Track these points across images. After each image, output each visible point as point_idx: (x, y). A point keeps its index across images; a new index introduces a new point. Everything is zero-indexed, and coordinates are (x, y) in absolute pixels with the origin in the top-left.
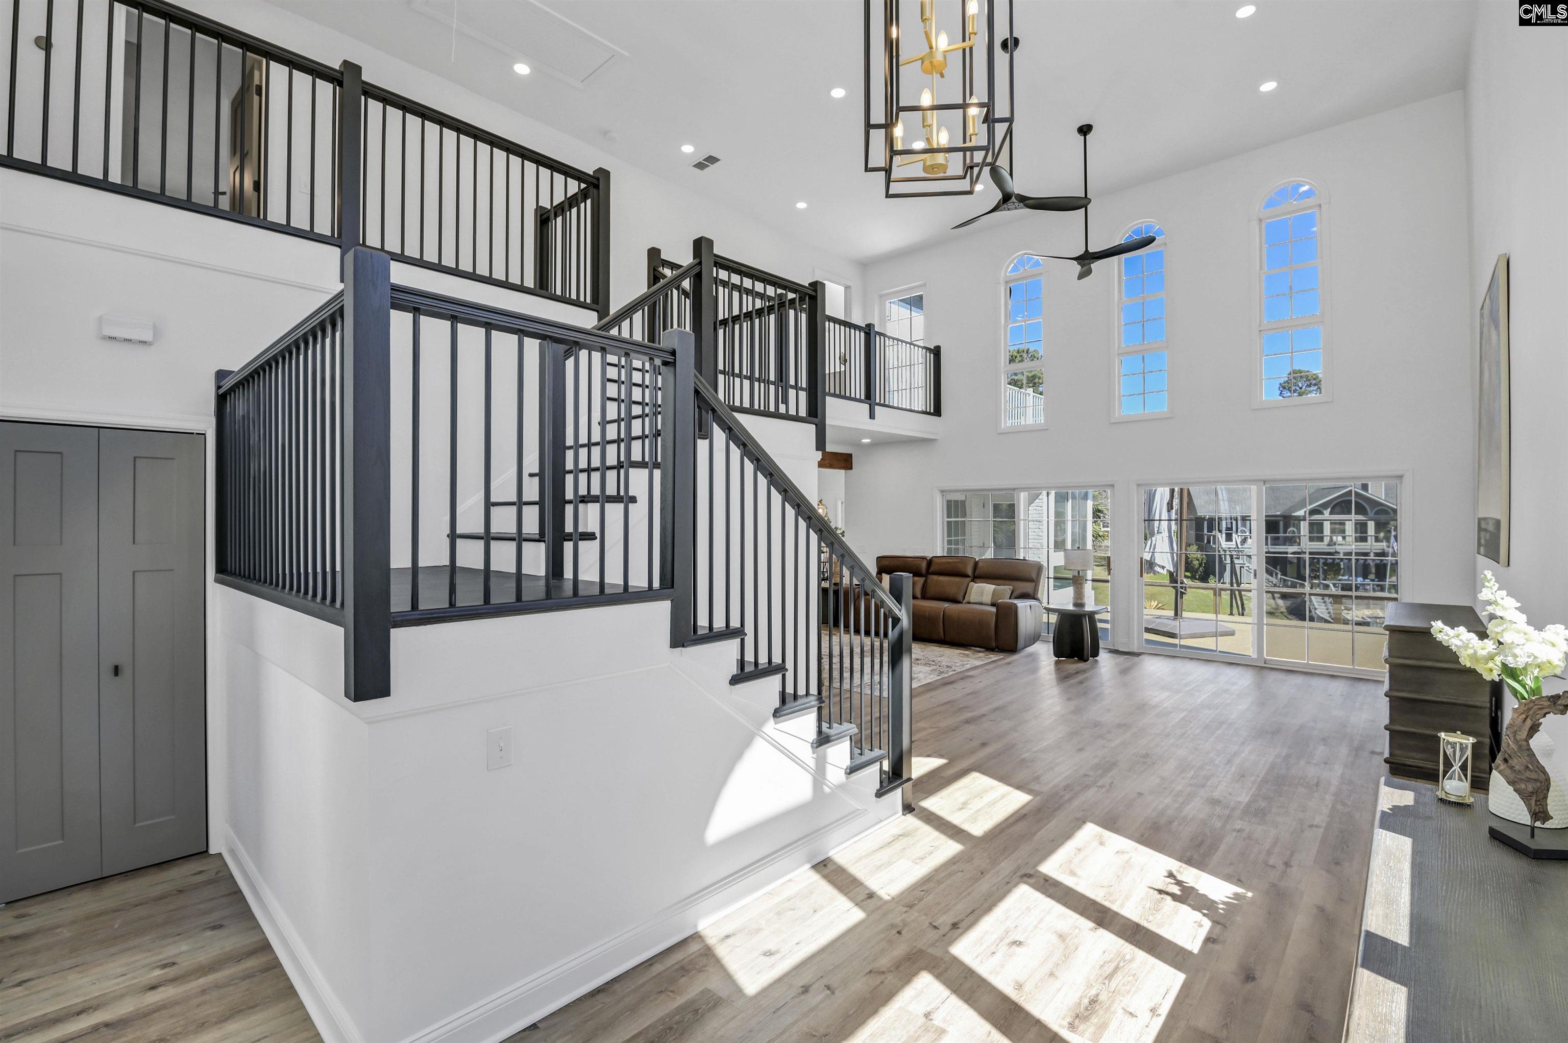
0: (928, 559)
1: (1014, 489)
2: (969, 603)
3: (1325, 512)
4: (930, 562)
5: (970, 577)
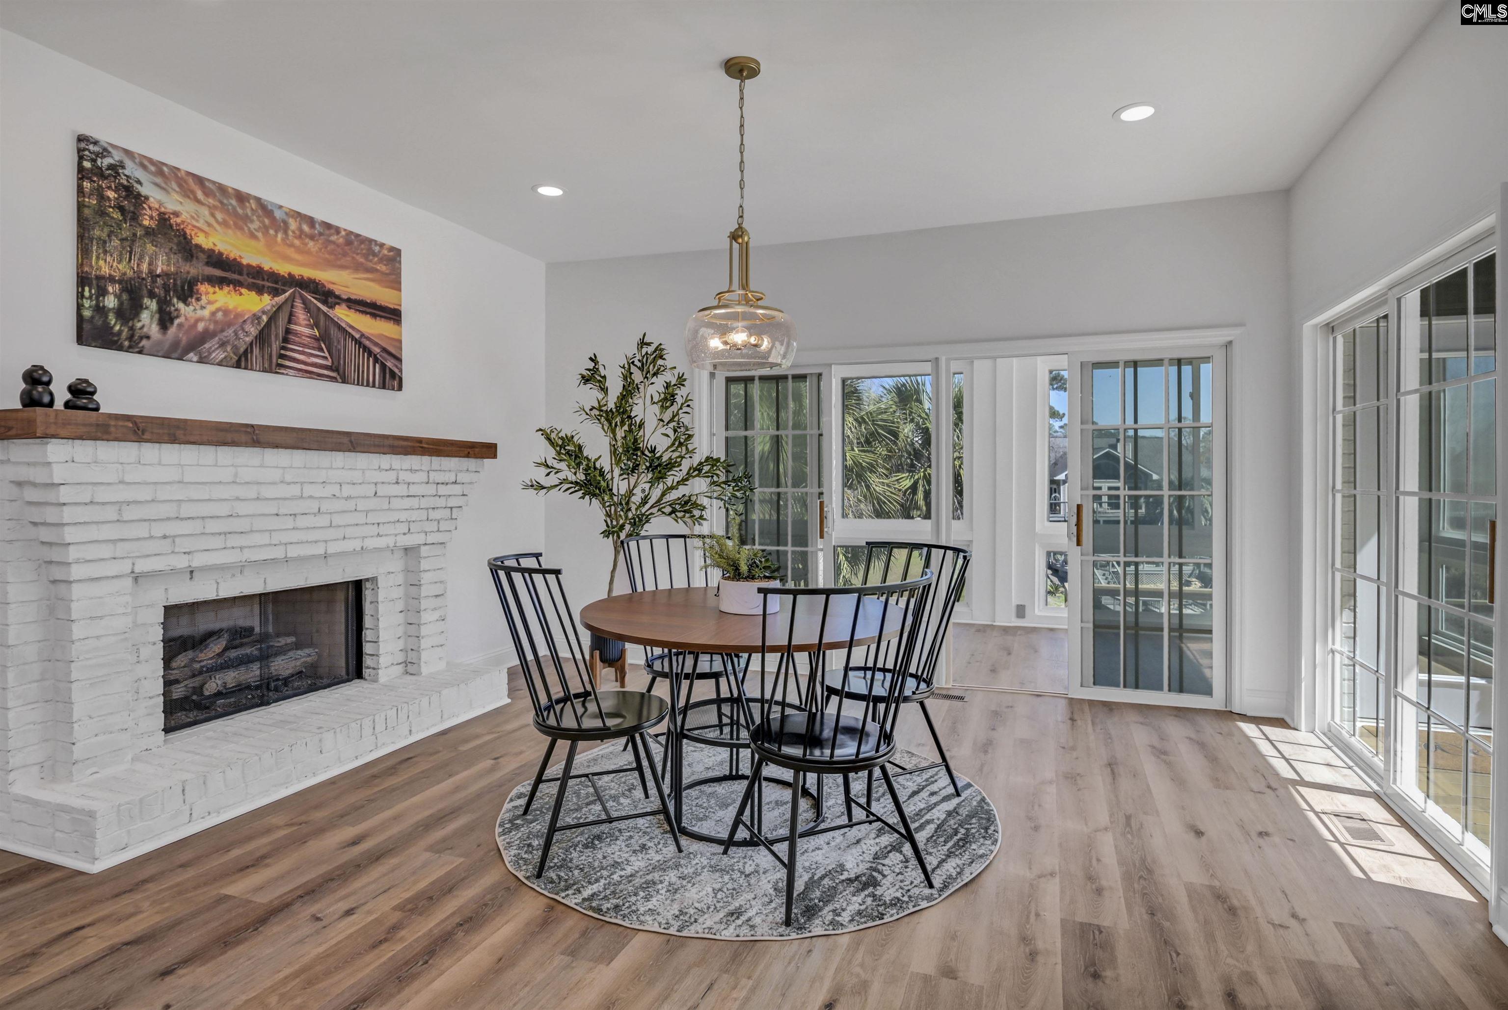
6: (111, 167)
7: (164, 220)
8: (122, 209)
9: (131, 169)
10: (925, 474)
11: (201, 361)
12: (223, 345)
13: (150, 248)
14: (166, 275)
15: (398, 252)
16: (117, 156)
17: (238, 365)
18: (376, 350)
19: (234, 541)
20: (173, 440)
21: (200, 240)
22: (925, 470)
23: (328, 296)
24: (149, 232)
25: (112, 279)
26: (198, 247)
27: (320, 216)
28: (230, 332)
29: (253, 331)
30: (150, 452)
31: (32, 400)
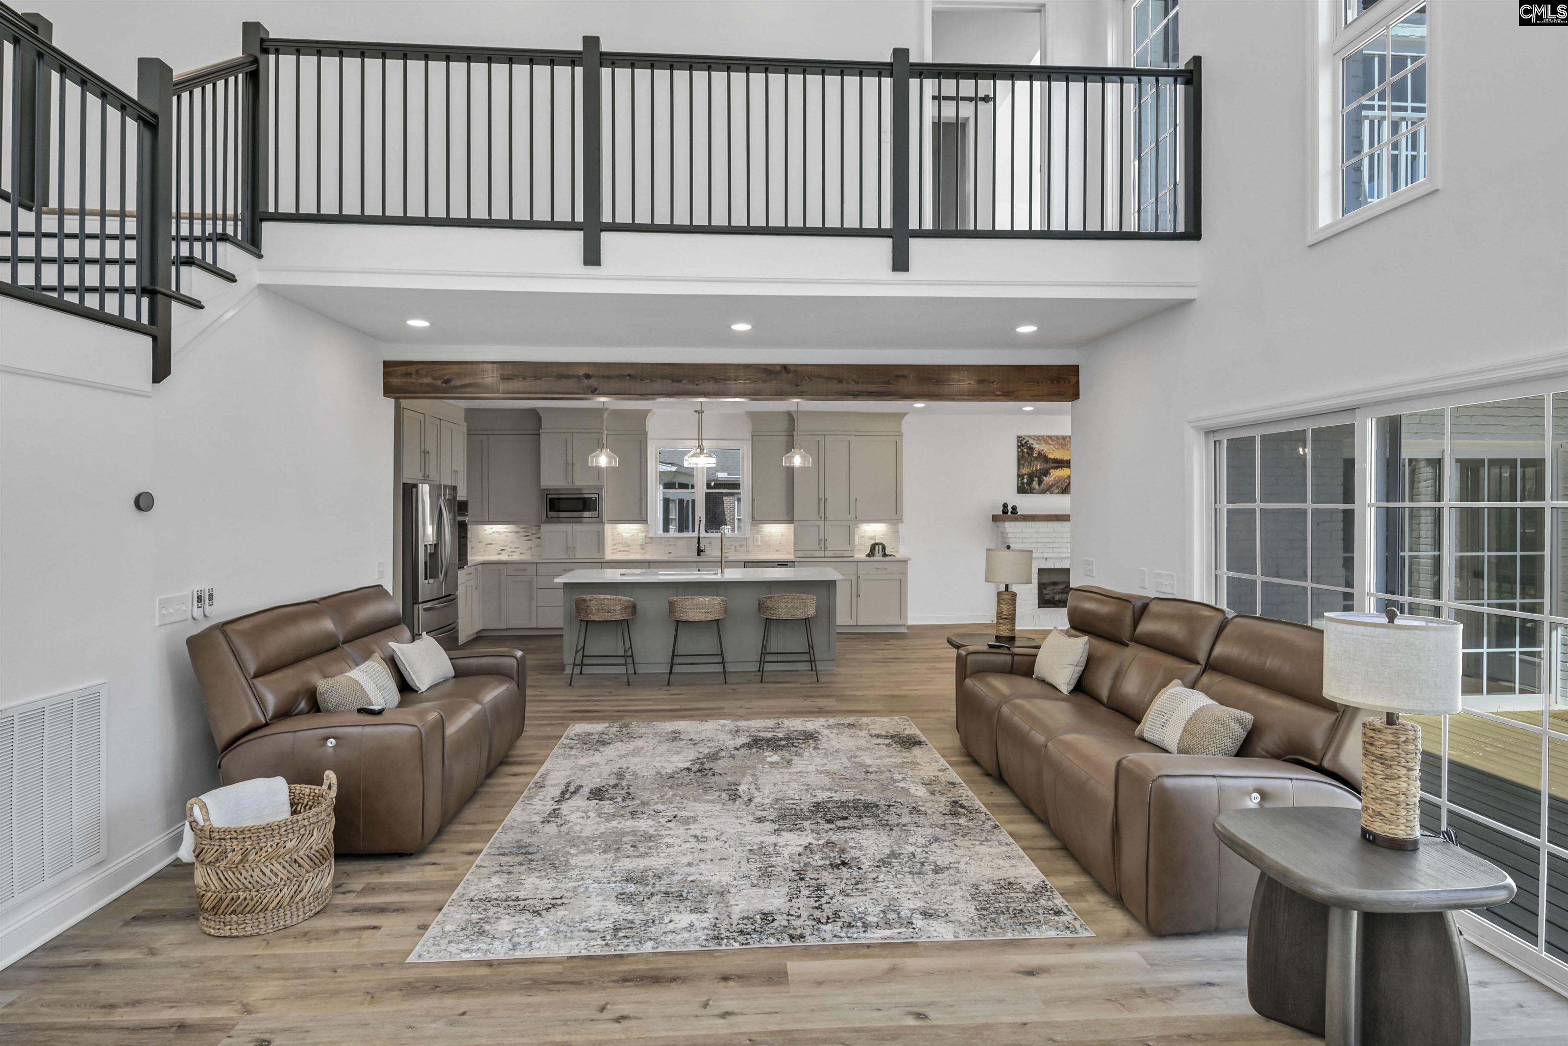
0: (1138, 604)
1: (1352, 409)
2: (1143, 740)
4: (1142, 609)
5: (1197, 663)
6: (1026, 443)
7: (1040, 453)
8: (1028, 454)
9: (1031, 441)
11: (1051, 494)
12: (1057, 488)
13: (1036, 462)
14: (1040, 469)
16: (1027, 439)
17: (1062, 493)
19: (1055, 550)
20: (1034, 520)
21: (1051, 456)
24: (1036, 458)
25: (1025, 474)
26: (1050, 458)
28: (1060, 483)
30: (1029, 524)
31: (1005, 512)
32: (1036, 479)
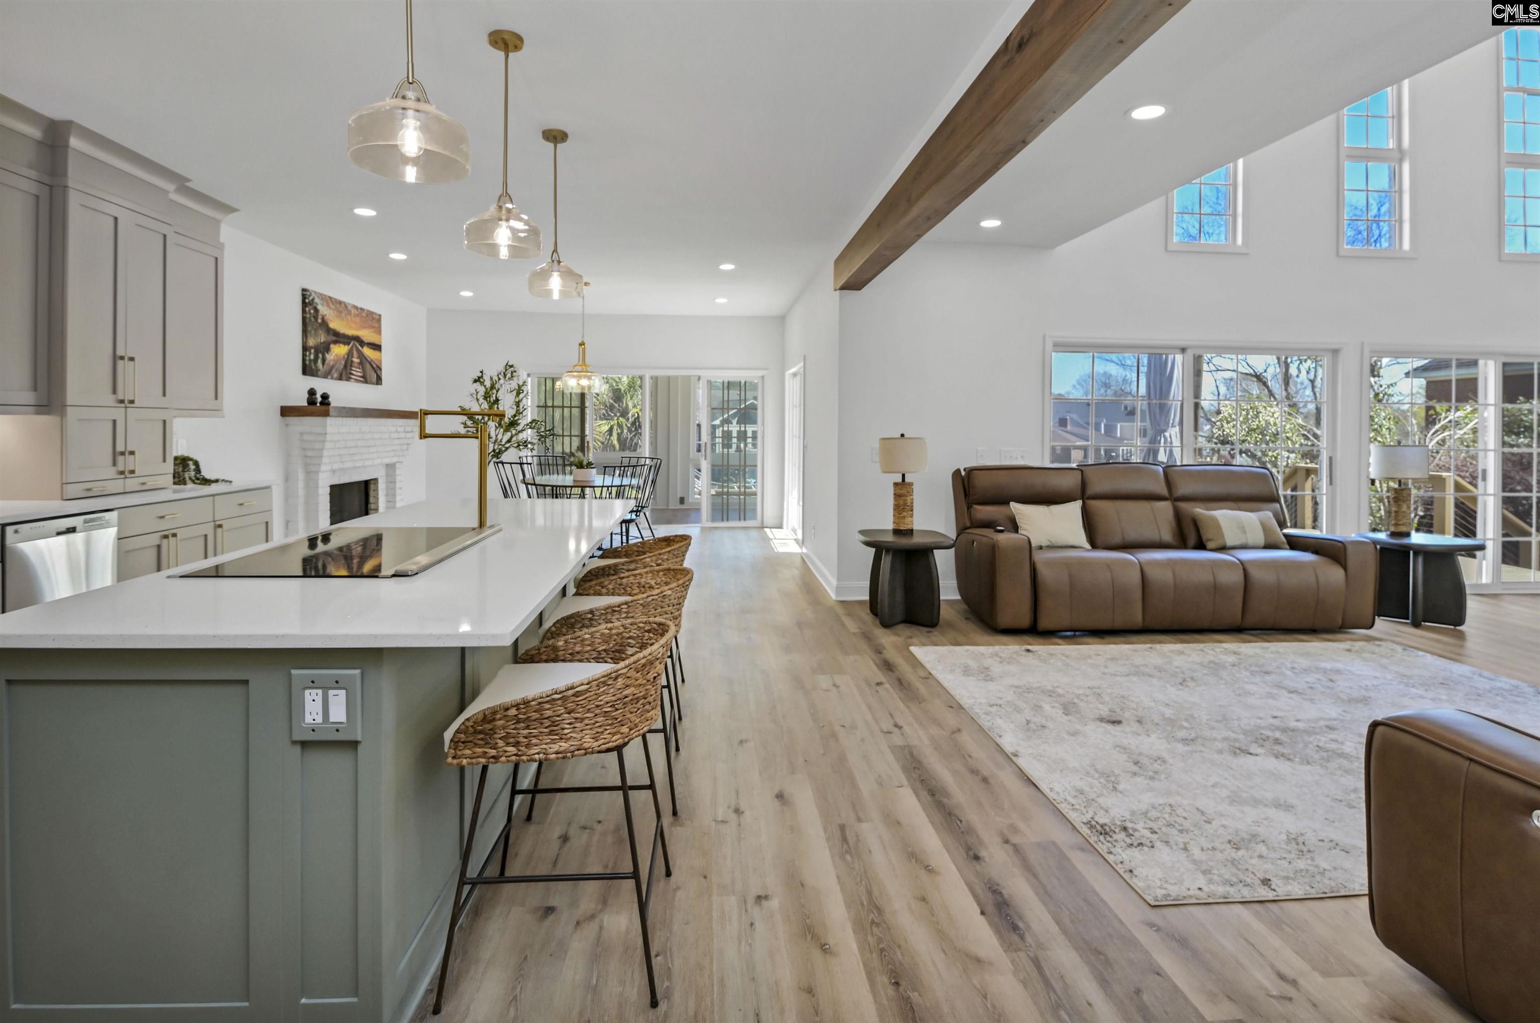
3: (733, 421)
6: (309, 299)
7: (323, 319)
8: (315, 317)
9: (317, 300)
10: (618, 422)
11: (332, 379)
12: (337, 369)
13: (320, 331)
14: (324, 342)
15: (380, 316)
16: (310, 293)
17: (340, 379)
18: (375, 366)
21: (332, 325)
22: (618, 419)
23: (362, 343)
24: (320, 325)
25: (312, 347)
26: (331, 328)
27: (360, 305)
28: (338, 364)
29: (343, 362)
31: (311, 402)
32: (320, 356)
